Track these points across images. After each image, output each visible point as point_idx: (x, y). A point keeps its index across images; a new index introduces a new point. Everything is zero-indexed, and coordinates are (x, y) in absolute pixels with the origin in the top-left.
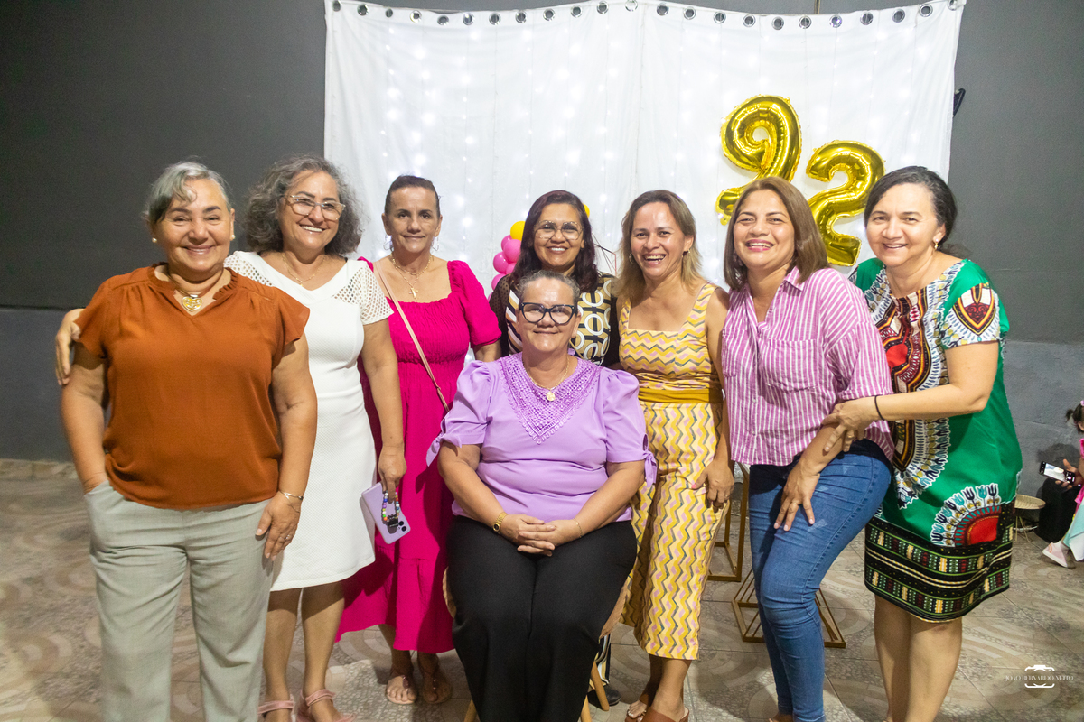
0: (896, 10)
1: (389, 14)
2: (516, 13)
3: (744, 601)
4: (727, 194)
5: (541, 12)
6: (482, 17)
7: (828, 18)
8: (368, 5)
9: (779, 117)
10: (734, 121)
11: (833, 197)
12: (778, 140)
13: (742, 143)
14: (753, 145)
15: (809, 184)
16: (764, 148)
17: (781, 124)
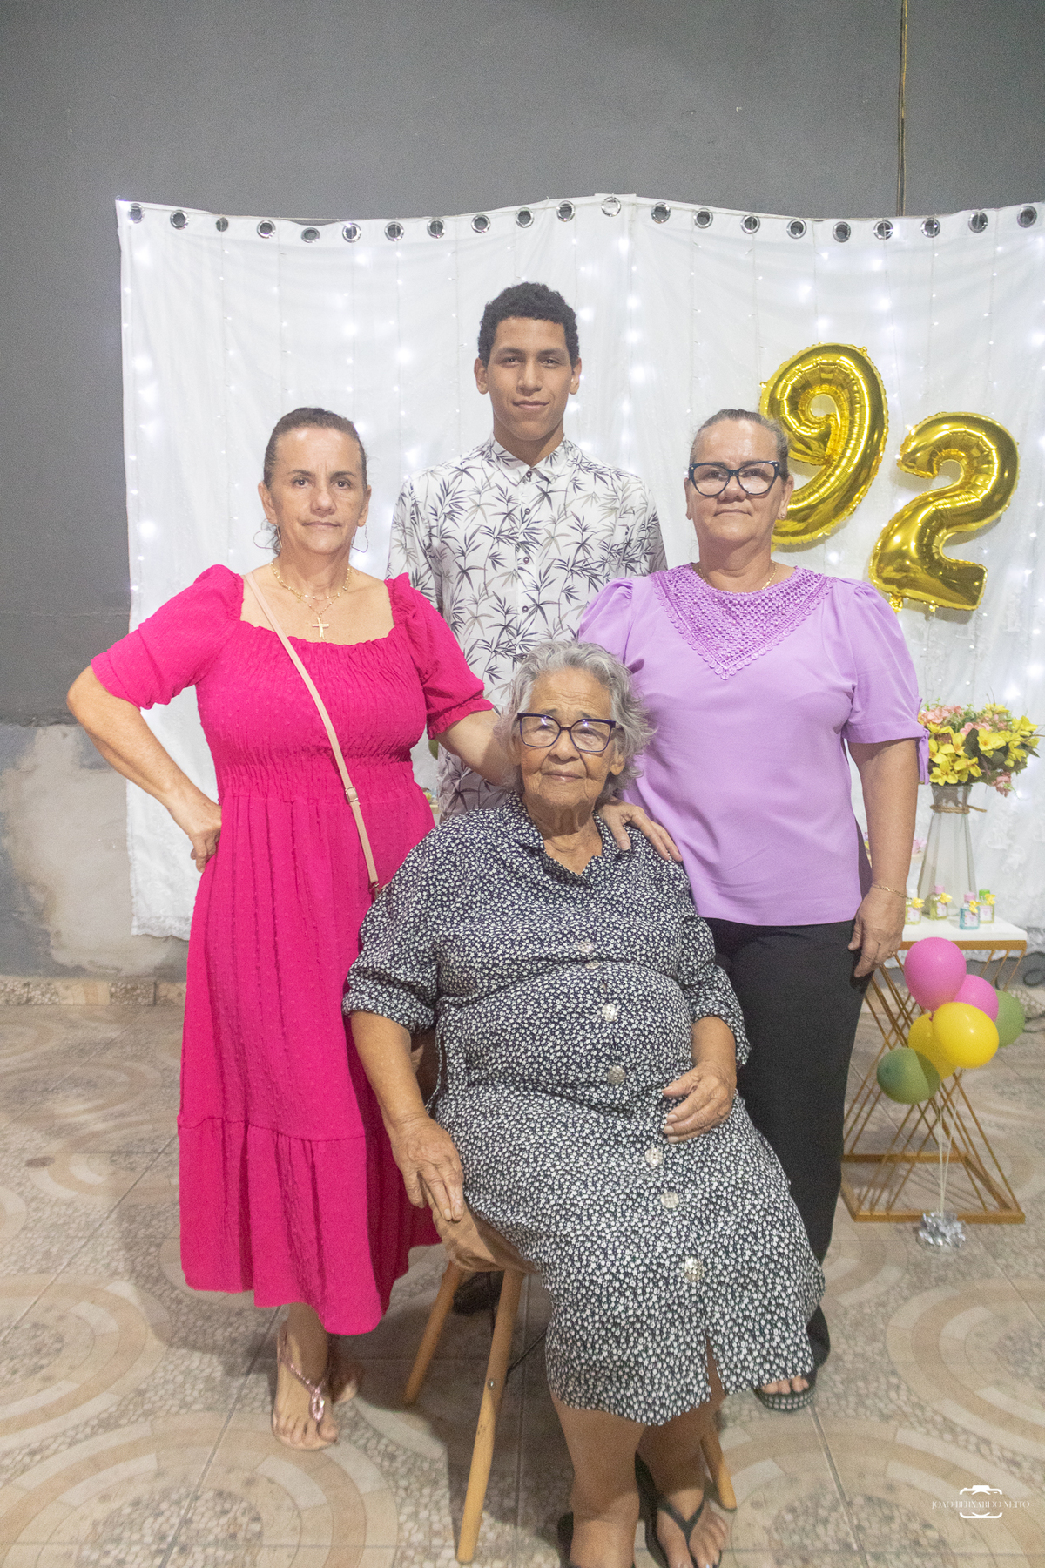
0: (1021, 208)
1: (222, 226)
2: (426, 222)
5: (467, 220)
6: (372, 228)
7: (918, 223)
8: (186, 212)
9: (852, 377)
10: (781, 385)
11: (941, 502)
12: (852, 413)
13: (795, 420)
14: (812, 423)
15: (901, 482)
16: (829, 427)
17: (855, 388)
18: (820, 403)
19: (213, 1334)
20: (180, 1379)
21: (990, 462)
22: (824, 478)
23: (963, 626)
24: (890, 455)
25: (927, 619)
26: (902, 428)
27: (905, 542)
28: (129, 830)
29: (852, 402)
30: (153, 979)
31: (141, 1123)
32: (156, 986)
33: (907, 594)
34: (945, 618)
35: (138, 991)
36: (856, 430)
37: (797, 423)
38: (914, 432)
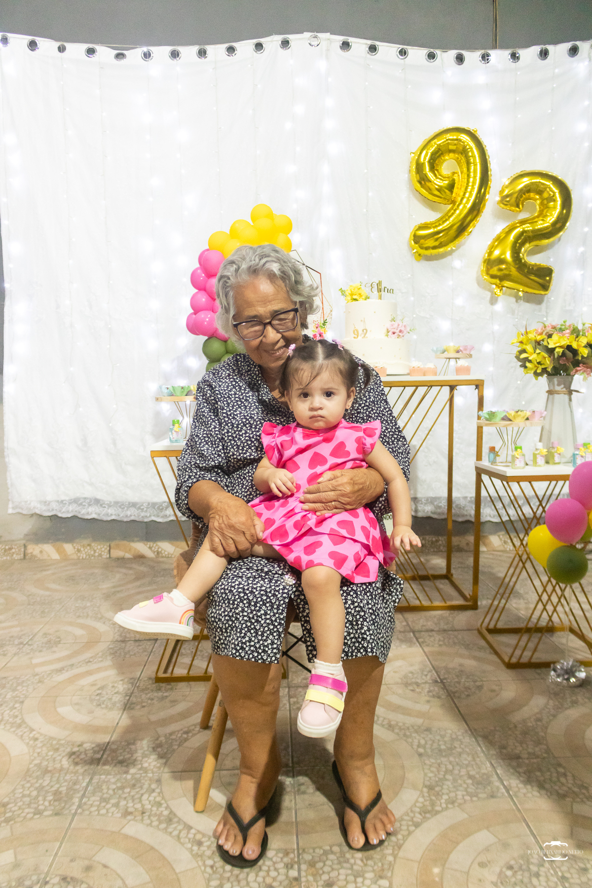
0: (569, 45)
1: (62, 49)
2: (195, 49)
3: (491, 626)
4: (421, 228)
5: (222, 49)
6: (161, 52)
7: (506, 53)
8: (38, 40)
9: (468, 147)
10: (424, 152)
11: (526, 226)
12: (468, 169)
13: (432, 175)
14: (443, 178)
15: (499, 216)
16: (454, 180)
17: (470, 154)
18: (448, 166)
19: (61, 761)
20: (35, 793)
21: (554, 201)
22: (452, 211)
23: (539, 306)
24: (493, 197)
25: (517, 301)
26: (499, 180)
27: (503, 253)
28: (5, 444)
29: (468, 163)
30: (23, 542)
31: (12, 627)
32: (25, 546)
33: (505, 285)
34: (528, 301)
35: (13, 550)
36: (471, 180)
37: (435, 178)
38: (507, 183)
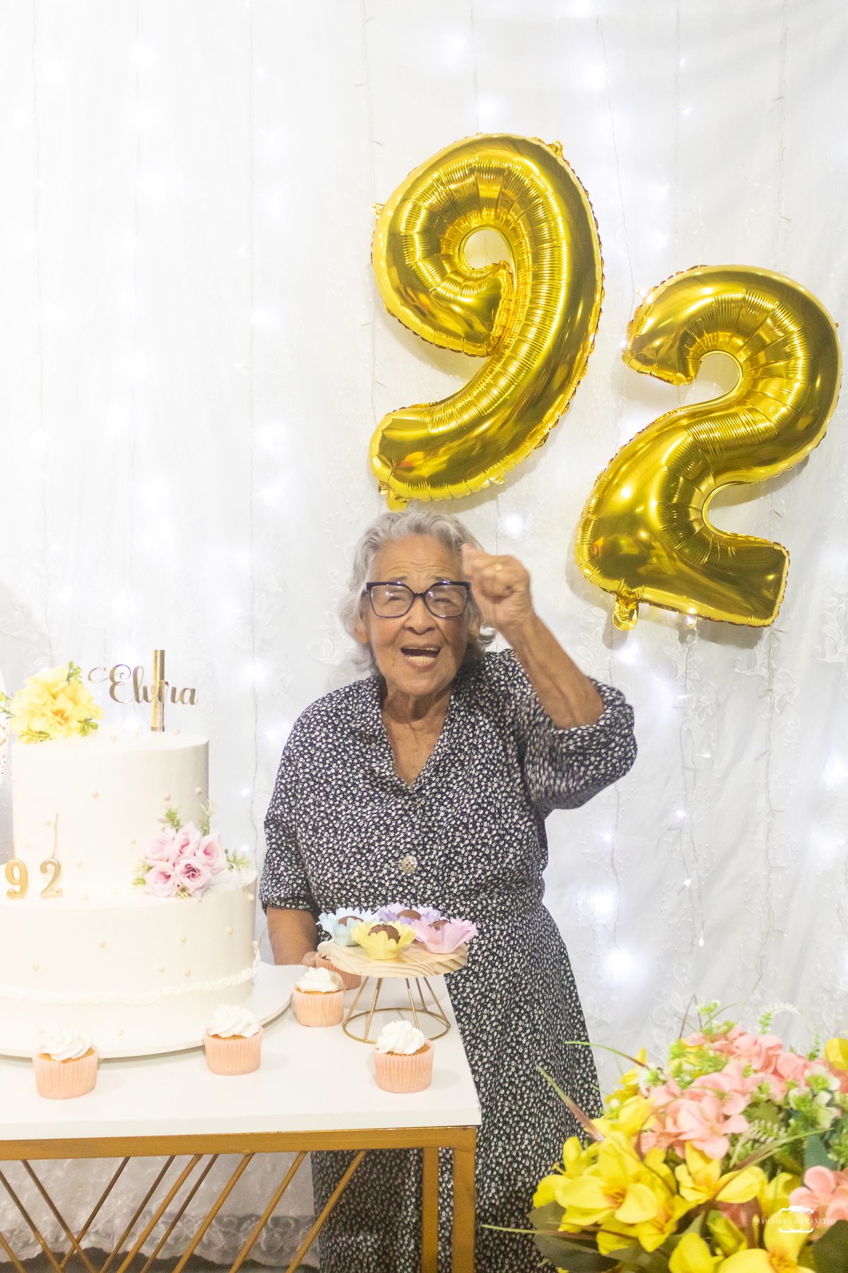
9: (533, 193)
11: (706, 426)
12: (537, 257)
13: (432, 271)
14: (465, 280)
15: (629, 394)
16: (497, 286)
17: (541, 213)
18: (479, 244)
21: (789, 356)
22: (488, 378)
23: (745, 653)
25: (682, 639)
26: (627, 290)
27: (640, 498)
29: (536, 240)
33: (646, 596)
34: (715, 638)
36: (544, 289)
37: (438, 279)
38: (650, 300)
